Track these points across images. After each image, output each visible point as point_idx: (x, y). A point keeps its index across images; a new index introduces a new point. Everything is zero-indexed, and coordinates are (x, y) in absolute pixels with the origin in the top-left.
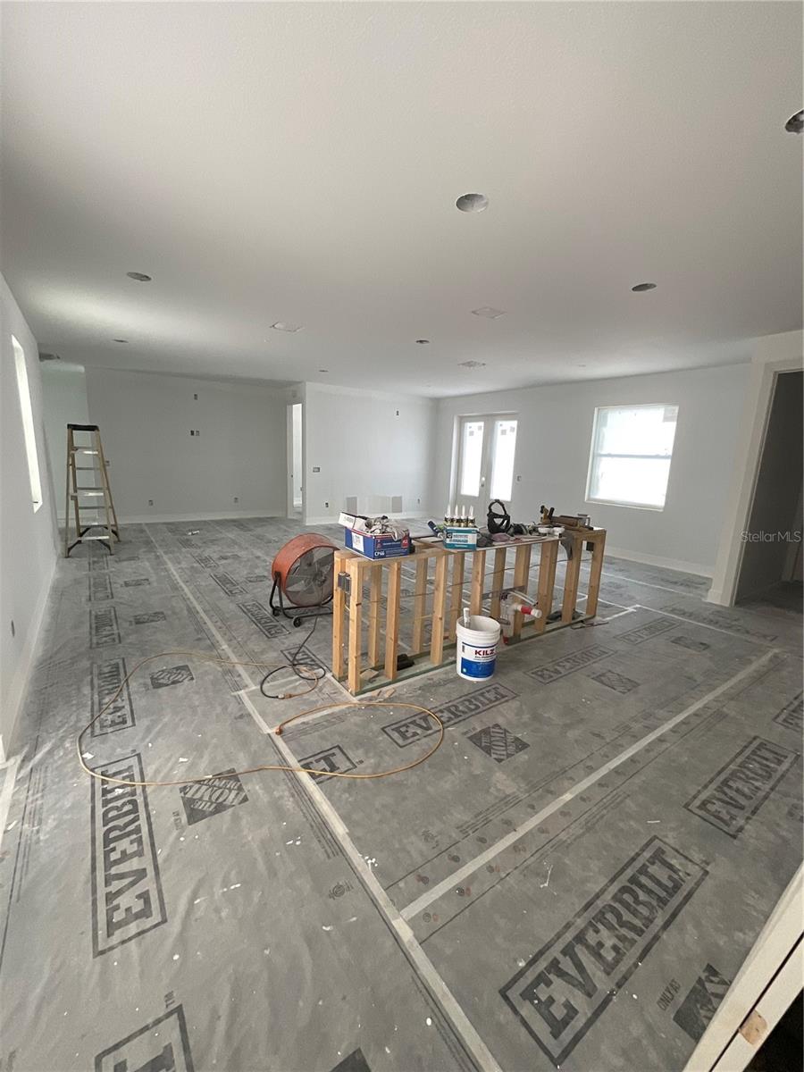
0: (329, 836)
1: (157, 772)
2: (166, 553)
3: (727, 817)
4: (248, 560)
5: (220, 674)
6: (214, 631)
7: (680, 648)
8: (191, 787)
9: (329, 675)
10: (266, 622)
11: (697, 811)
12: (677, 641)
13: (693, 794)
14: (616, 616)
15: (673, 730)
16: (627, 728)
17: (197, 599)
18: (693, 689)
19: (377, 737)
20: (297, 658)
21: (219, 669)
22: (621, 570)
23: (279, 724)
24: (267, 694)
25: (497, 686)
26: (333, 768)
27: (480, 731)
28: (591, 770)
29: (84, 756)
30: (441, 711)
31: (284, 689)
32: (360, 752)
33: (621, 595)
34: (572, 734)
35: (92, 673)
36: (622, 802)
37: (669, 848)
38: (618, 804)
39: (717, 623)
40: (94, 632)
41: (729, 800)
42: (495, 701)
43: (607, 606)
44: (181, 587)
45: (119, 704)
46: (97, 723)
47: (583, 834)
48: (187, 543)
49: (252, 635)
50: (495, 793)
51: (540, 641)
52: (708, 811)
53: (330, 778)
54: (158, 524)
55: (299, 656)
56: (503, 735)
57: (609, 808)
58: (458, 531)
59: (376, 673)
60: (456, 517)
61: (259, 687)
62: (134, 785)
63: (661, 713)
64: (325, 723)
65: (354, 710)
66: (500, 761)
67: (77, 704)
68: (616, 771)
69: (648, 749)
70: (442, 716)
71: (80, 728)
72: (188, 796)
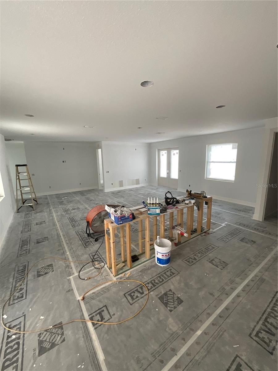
0: (96, 362)
1: (31, 325)
2: (53, 208)
3: (268, 341)
4: (82, 210)
5: (64, 267)
6: (65, 245)
7: (244, 244)
8: (43, 333)
9: (106, 266)
10: (85, 240)
11: (254, 338)
12: (242, 240)
13: (253, 328)
14: (218, 228)
15: (243, 290)
16: (224, 289)
17: (61, 229)
18: (250, 266)
19: (122, 299)
20: (95, 258)
21: (64, 265)
22: (220, 206)
23: (83, 294)
24: (81, 277)
25: (171, 268)
26: (102, 319)
27: (164, 294)
28: (209, 315)
29: (3, 317)
30: (148, 283)
31: (87, 275)
32: (114, 308)
33: (220, 218)
34: (201, 294)
35: (15, 271)
36: (222, 334)
37: (243, 362)
38: (221, 336)
39: (258, 230)
40: (20, 248)
41: (268, 330)
42: (170, 276)
43: (214, 224)
44: (56, 224)
45: (22, 287)
46: (12, 298)
47: (206, 356)
48: (61, 203)
49: (79, 246)
50: (169, 331)
51: (189, 243)
52: (259, 337)
53: (100, 325)
54: (52, 195)
55: (96, 257)
56: (172, 296)
57: (217, 339)
58: (152, 208)
59: (124, 264)
60: (152, 202)
61: (78, 274)
62: (20, 333)
63: (238, 280)
64: (102, 293)
65: (114, 284)
66: (171, 311)
67: (6, 287)
68: (220, 316)
69: (233, 302)
70: (148, 286)
71: (5, 301)
72: (41, 339)
